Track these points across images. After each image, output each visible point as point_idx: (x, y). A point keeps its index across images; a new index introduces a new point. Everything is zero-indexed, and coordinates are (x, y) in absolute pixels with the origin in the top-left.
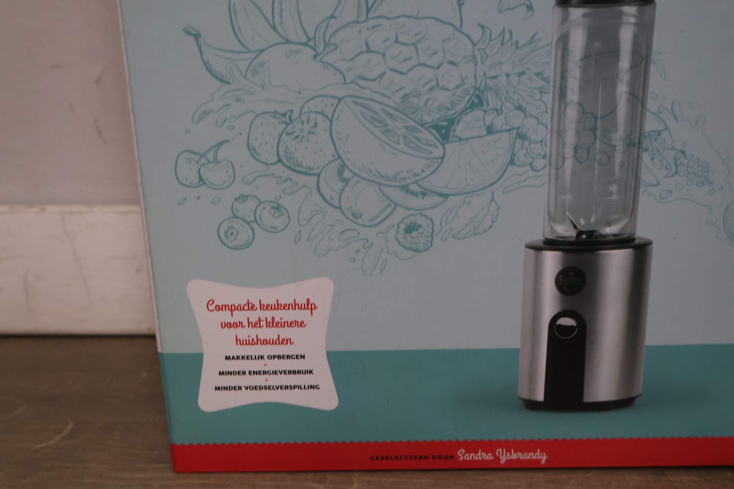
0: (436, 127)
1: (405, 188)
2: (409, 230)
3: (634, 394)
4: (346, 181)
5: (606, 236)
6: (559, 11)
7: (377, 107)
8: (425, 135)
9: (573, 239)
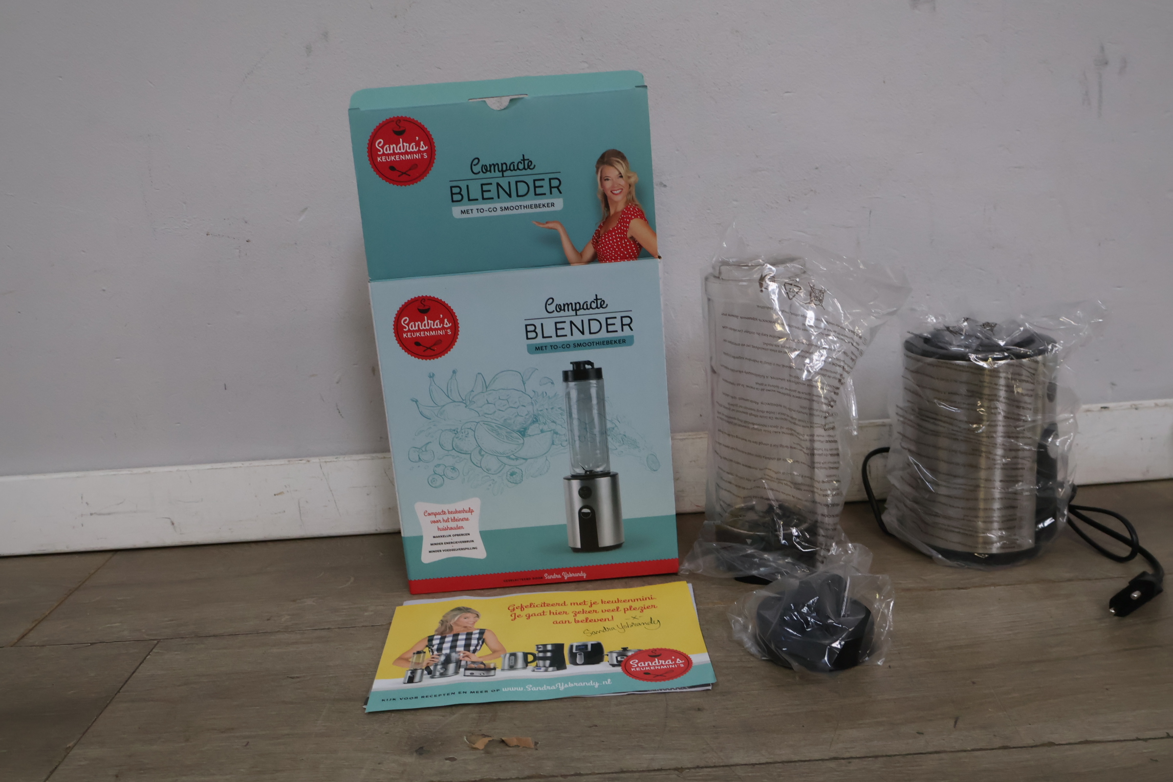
0: (519, 431)
1: (508, 457)
2: (512, 474)
3: (621, 542)
4: (483, 456)
5: (597, 472)
6: (564, 384)
7: (493, 425)
8: (515, 435)
9: (584, 474)
